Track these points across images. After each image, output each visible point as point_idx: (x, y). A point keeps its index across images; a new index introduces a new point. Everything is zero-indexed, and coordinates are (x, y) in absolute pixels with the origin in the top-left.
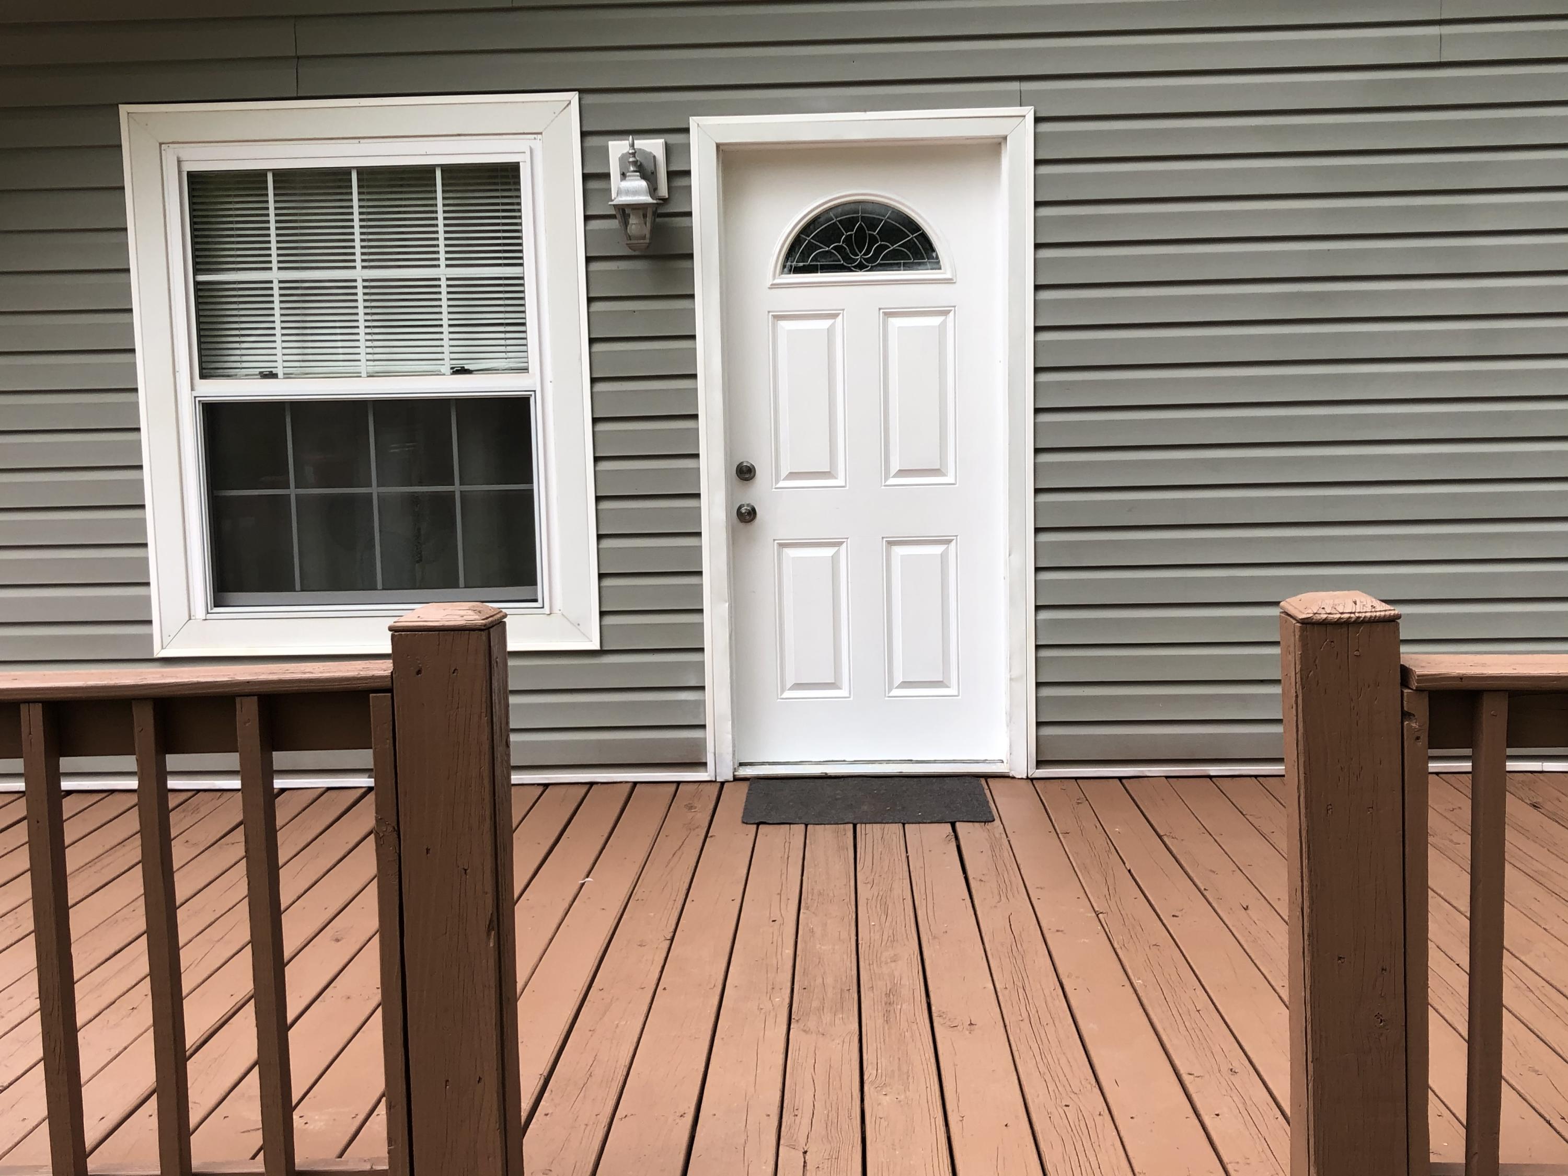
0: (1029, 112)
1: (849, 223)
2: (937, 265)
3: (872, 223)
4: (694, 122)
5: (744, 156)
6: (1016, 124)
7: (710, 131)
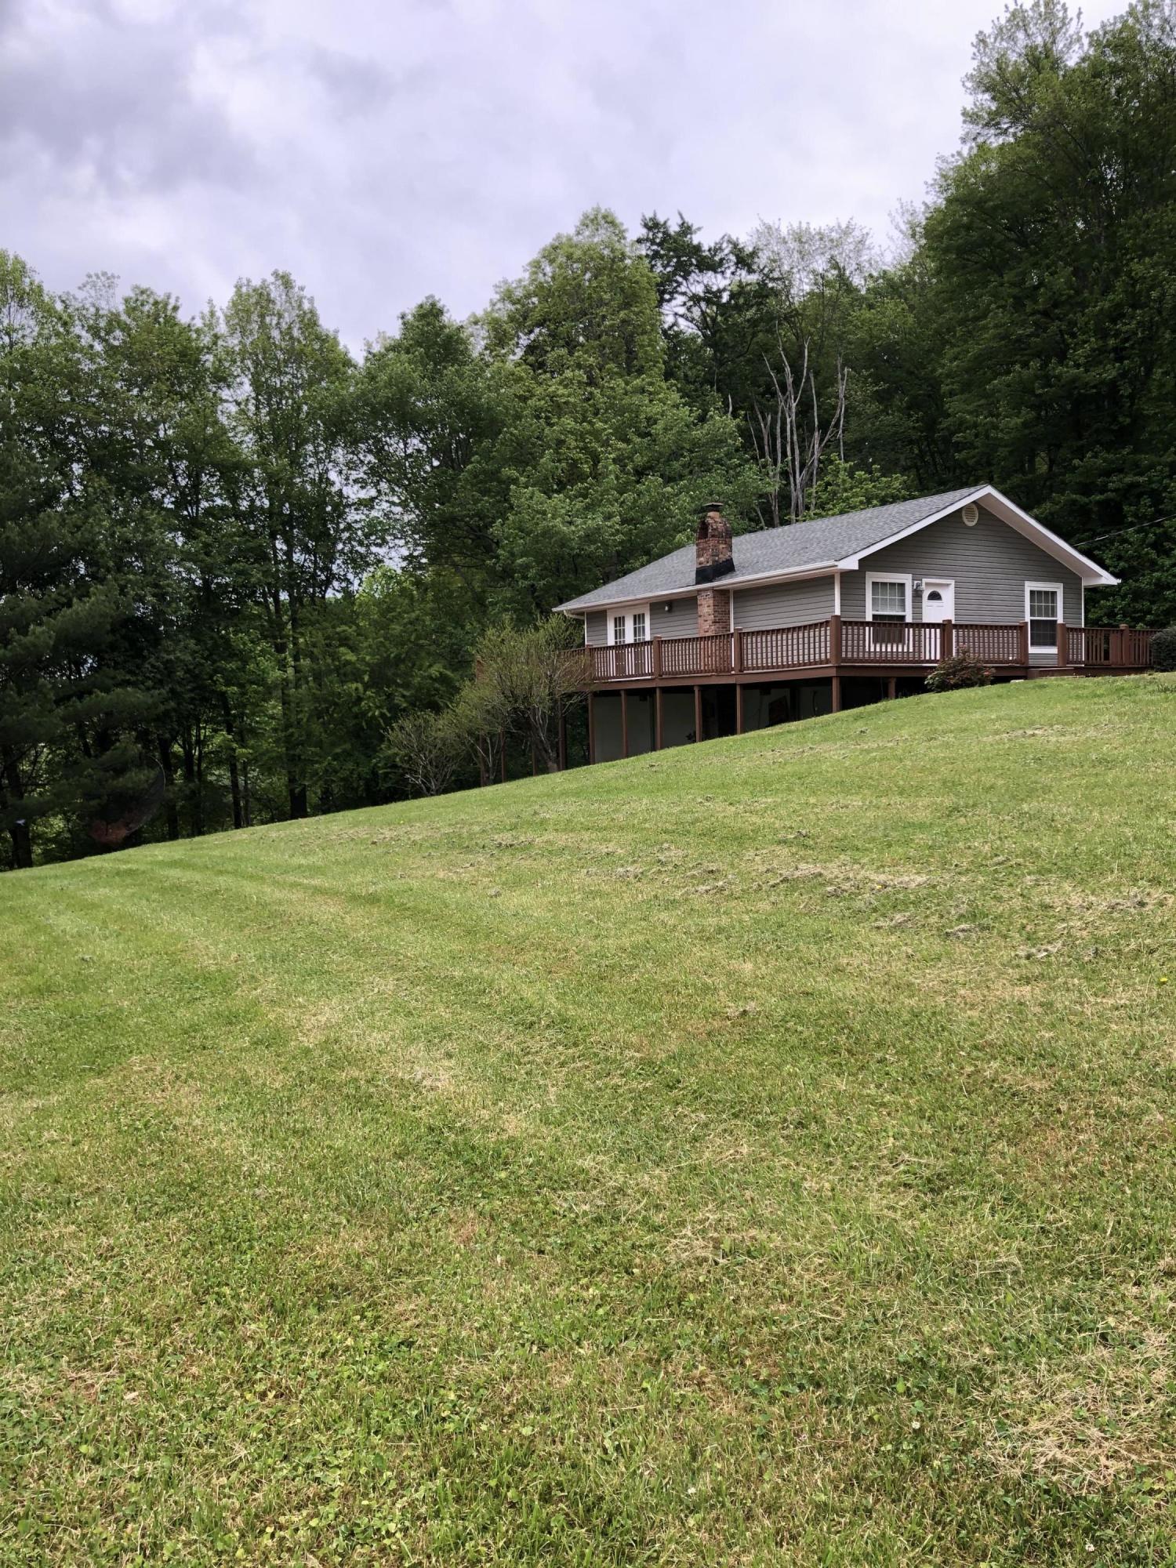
1: (934, 593)
2: (943, 600)
4: (923, 579)
5: (927, 584)
6: (952, 582)
7: (925, 580)
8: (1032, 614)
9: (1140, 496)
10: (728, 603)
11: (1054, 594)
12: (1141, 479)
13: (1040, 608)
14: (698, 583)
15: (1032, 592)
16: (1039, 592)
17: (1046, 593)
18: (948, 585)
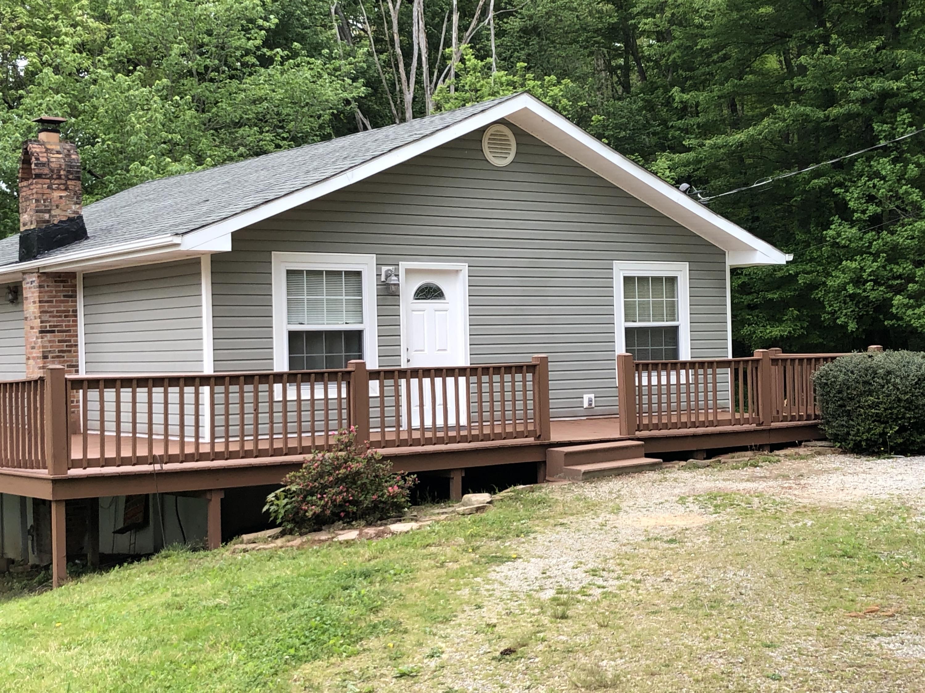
0: (467, 264)
1: (426, 288)
2: (445, 299)
3: (431, 288)
4: (400, 263)
5: (408, 271)
6: (464, 267)
7: (404, 265)
8: (628, 317)
9: (895, 111)
10: (73, 296)
11: (672, 280)
12: (895, 85)
13: (644, 306)
14: (22, 259)
15: (628, 280)
16: (643, 280)
17: (657, 280)
18: (457, 272)
